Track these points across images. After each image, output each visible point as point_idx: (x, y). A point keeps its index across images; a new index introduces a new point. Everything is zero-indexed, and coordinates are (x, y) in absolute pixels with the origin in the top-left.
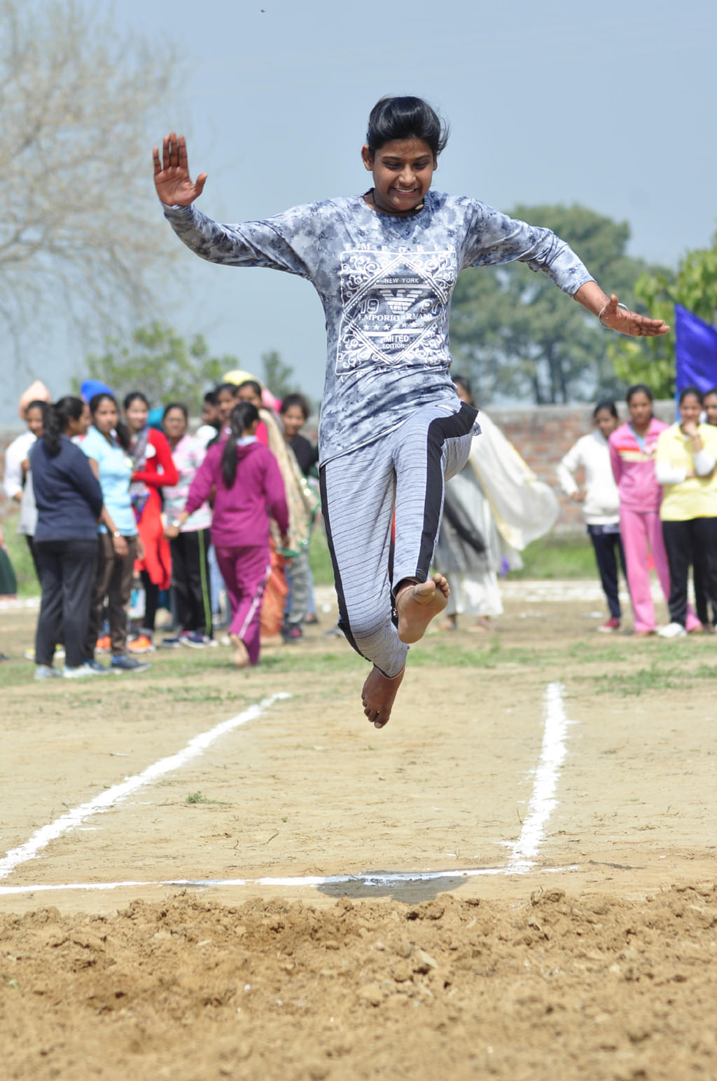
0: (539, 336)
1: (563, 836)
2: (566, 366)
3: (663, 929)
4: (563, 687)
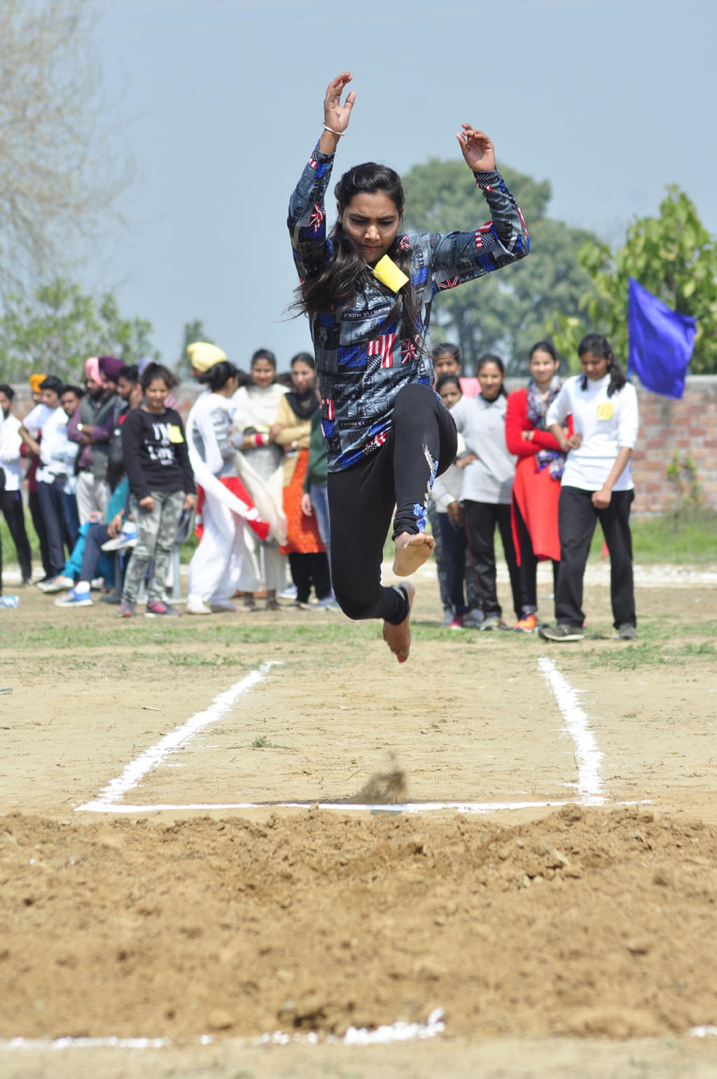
1: (619, 780)
2: (478, 336)
4: (554, 661)
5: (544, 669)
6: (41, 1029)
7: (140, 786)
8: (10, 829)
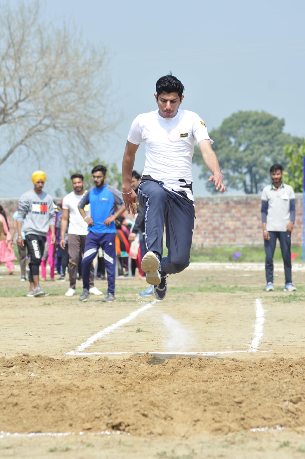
0: (247, 164)
1: (266, 343)
2: (257, 177)
3: (301, 365)
4: (261, 300)
5: (257, 303)
6: (25, 430)
7: (92, 346)
8: (36, 361)
